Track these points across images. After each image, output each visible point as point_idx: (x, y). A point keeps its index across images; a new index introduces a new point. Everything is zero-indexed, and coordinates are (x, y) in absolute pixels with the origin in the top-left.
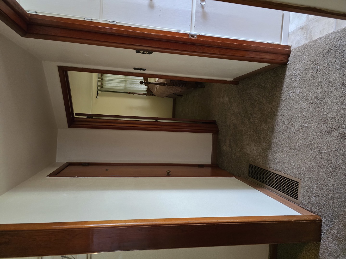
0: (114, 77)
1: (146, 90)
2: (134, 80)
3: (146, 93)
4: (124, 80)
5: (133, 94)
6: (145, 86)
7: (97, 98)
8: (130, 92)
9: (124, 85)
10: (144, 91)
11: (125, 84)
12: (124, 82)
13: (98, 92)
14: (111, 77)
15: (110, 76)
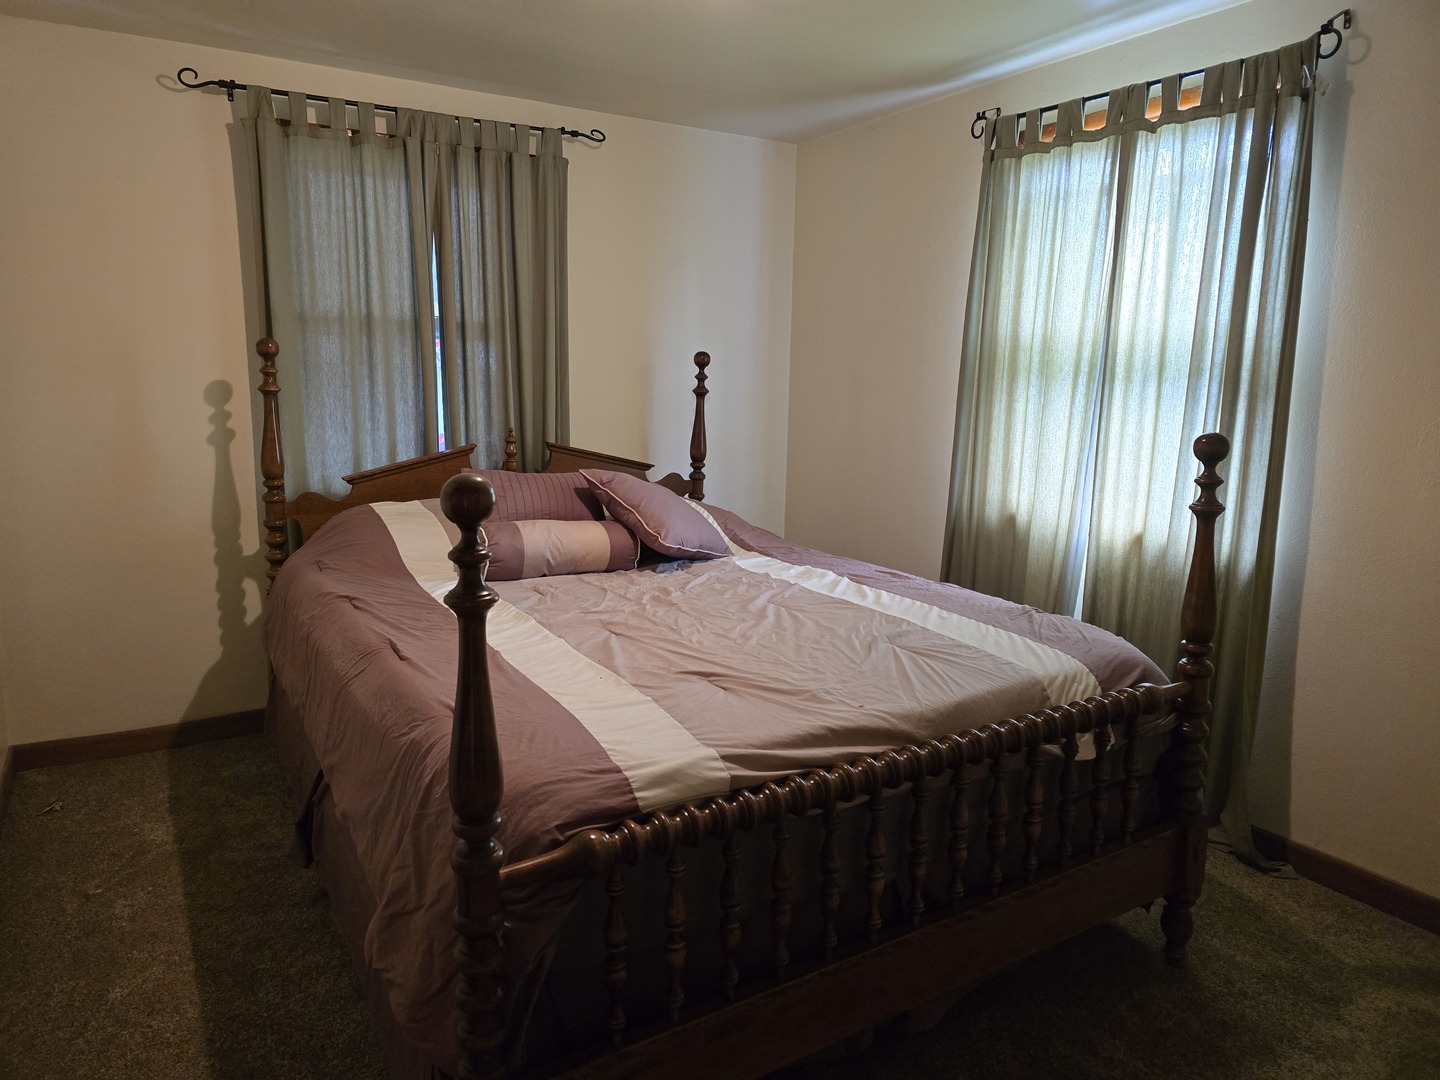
0: (383, 230)
1: (315, 485)
2: (380, 389)
3: (290, 492)
4: (377, 312)
5: (266, 382)
6: (350, 480)
7: (188, 77)
8: (280, 361)
9: (336, 312)
10: (302, 473)
11: (341, 317)
12: (355, 311)
13: (243, 87)
14: (381, 206)
15: (392, 204)
